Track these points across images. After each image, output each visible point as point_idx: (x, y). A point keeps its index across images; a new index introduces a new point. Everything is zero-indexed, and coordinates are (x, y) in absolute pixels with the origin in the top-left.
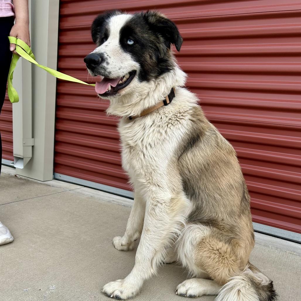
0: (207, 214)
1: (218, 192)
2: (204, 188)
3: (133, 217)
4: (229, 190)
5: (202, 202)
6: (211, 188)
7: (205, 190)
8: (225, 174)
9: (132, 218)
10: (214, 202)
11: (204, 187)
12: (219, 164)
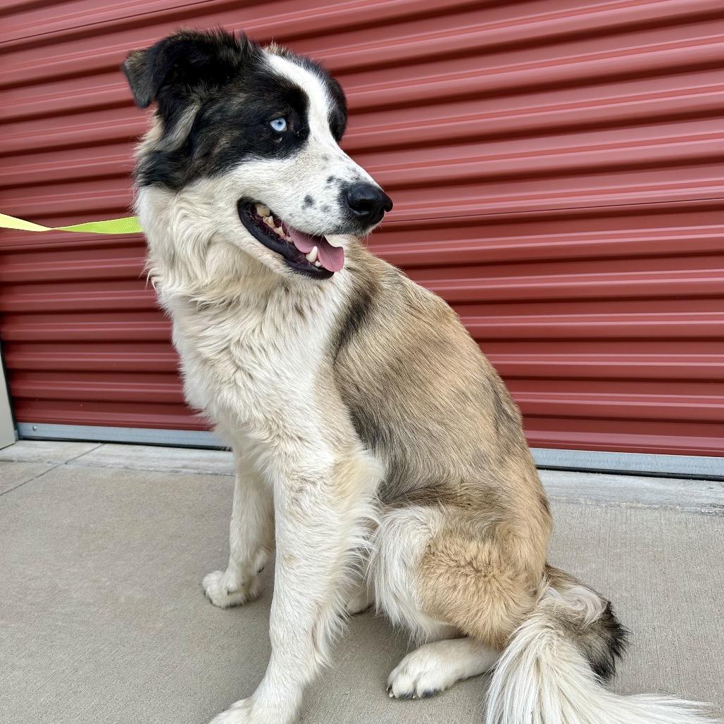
0: (421, 474)
1: (435, 416)
2: (399, 415)
3: (242, 515)
4: (459, 407)
5: (404, 451)
6: (416, 412)
7: (404, 420)
8: (442, 371)
9: (241, 519)
10: (430, 444)
11: (401, 414)
12: (424, 351)
